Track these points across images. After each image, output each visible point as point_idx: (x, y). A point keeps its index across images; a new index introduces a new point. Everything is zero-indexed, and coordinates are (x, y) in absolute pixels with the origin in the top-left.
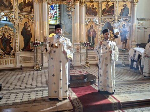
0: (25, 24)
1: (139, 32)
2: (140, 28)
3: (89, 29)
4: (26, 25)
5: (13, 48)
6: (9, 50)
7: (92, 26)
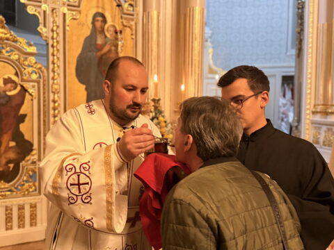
0: (93, 23)
4: (98, 24)
5: (35, 146)
6: (12, 155)
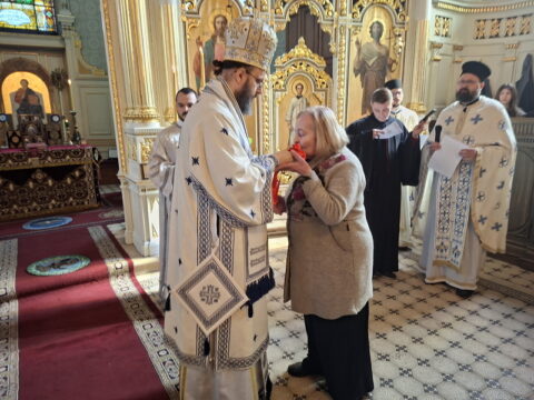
1: (435, 64)
2: (439, 46)
3: (205, 39)
7: (225, 21)
